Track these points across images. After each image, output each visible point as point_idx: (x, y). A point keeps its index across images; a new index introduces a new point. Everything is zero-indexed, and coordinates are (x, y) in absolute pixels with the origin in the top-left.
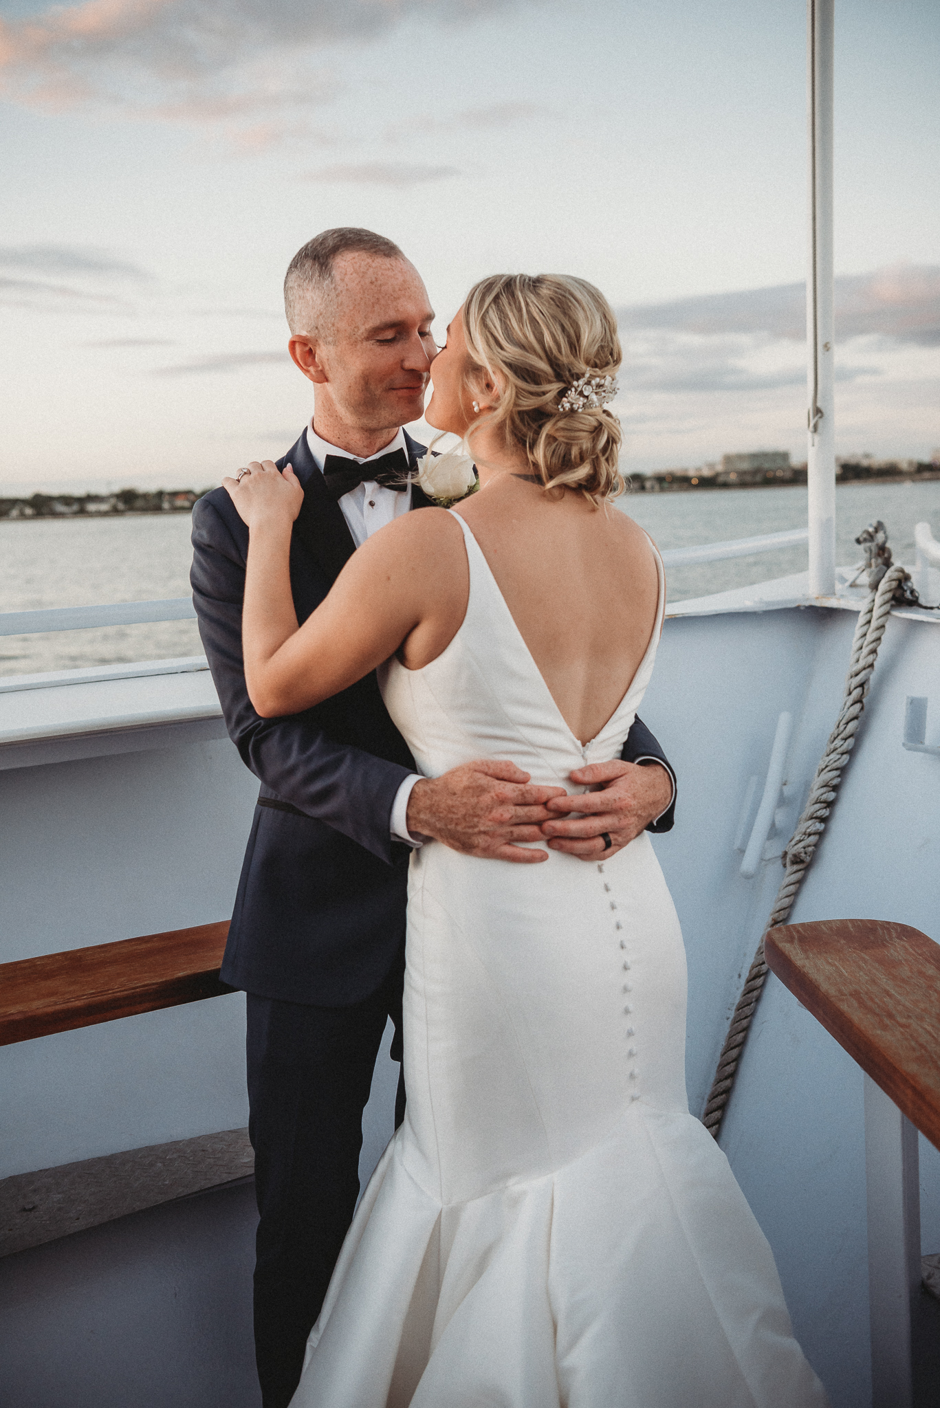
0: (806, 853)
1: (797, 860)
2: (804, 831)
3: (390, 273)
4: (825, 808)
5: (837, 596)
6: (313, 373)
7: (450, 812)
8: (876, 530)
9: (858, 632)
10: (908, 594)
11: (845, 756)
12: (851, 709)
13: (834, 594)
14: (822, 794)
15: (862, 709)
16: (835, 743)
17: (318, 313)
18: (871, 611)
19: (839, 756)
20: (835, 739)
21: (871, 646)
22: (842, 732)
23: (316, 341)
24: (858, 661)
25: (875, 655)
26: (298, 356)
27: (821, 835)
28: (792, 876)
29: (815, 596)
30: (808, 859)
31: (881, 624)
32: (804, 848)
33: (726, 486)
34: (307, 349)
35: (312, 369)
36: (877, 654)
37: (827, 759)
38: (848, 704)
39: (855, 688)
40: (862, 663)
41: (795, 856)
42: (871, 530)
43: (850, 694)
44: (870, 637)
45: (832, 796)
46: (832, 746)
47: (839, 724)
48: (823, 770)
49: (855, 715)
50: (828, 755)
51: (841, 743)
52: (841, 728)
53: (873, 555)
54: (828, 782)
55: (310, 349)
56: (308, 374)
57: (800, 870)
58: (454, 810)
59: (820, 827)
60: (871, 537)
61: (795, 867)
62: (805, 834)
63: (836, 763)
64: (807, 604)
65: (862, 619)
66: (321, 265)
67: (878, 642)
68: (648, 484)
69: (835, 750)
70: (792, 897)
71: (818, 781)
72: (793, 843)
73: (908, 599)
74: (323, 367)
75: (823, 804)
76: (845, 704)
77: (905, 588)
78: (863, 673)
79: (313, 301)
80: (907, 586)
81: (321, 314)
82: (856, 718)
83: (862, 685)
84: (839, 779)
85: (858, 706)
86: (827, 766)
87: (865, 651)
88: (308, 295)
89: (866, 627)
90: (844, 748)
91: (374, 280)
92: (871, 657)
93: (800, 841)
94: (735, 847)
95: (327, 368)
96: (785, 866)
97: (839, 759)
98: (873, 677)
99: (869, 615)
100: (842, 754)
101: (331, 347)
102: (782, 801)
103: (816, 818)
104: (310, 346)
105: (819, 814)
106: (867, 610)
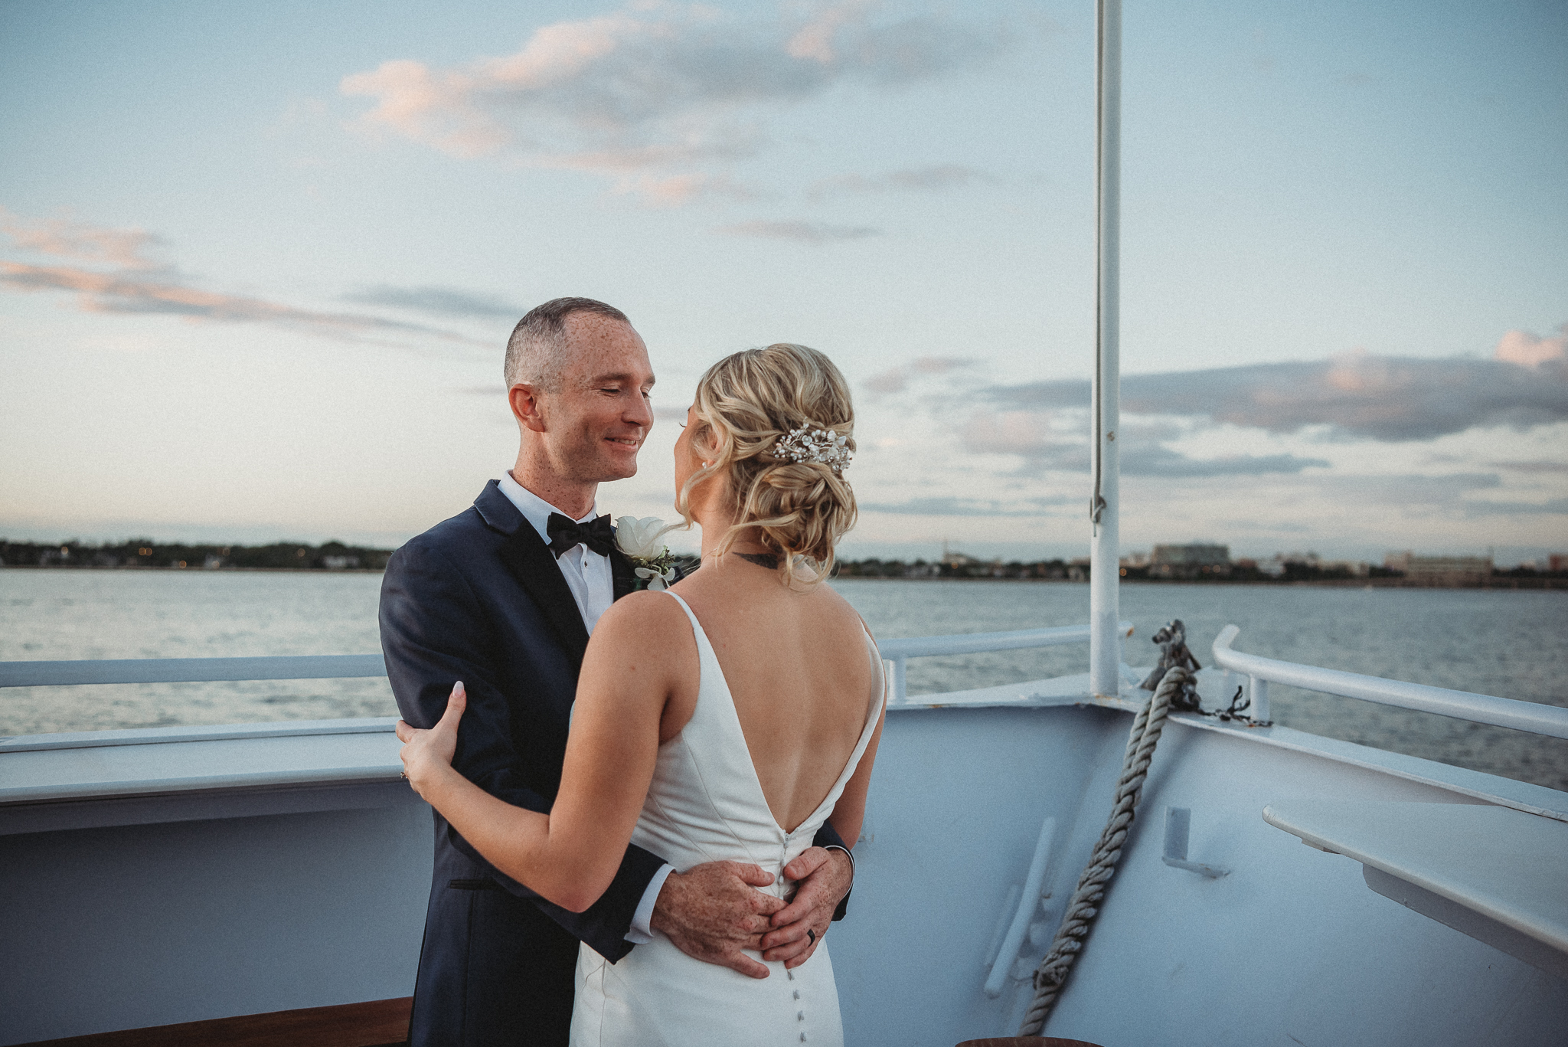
0: (1057, 974)
1: (1047, 981)
2: (1057, 948)
3: (621, 331)
4: (1084, 925)
5: (1119, 696)
6: (531, 421)
7: (704, 913)
8: (1174, 629)
9: (1132, 734)
10: (1186, 698)
11: (1108, 869)
12: (1119, 817)
13: (1116, 693)
14: (1081, 909)
15: (1132, 818)
16: (1100, 853)
17: (545, 363)
18: (1147, 714)
19: (1101, 869)
20: (1100, 849)
21: (1144, 752)
22: (1108, 842)
23: (538, 393)
24: (1130, 767)
25: (1148, 762)
26: (517, 404)
27: (1077, 955)
28: (1042, 999)
29: (1095, 694)
30: (1059, 981)
31: (1156, 728)
32: (1056, 968)
33: (1157, 579)
34: (528, 398)
35: (530, 417)
36: (1150, 761)
37: (1089, 871)
38: (1116, 812)
39: (1125, 796)
40: (1133, 769)
41: (1044, 976)
42: (1168, 629)
43: (1119, 801)
44: (1144, 741)
45: (1091, 912)
46: (1096, 858)
47: (1105, 833)
48: (1084, 883)
49: (1122, 824)
50: (1091, 867)
51: (1106, 854)
52: (1107, 839)
53: (1167, 655)
54: (1088, 897)
55: (531, 399)
56: (526, 423)
57: (1050, 993)
58: (707, 911)
59: (1076, 946)
60: (1168, 636)
61: (1045, 990)
62: (1058, 952)
63: (1098, 877)
64: (1087, 702)
65: (1137, 722)
66: (552, 321)
67: (1152, 747)
68: (1072, 573)
69: (1098, 861)
70: (1040, 1023)
71: (1078, 894)
72: (1045, 961)
73: (1186, 704)
74: (542, 417)
75: (1080, 921)
76: (1114, 811)
77: (1185, 691)
78: (1134, 780)
79: (541, 351)
80: (1187, 690)
81: (547, 364)
82: (1124, 828)
83: (1132, 793)
84: (1101, 895)
85: (1126, 815)
86: (1088, 879)
87: (1138, 756)
88: (536, 347)
89: (1141, 730)
90: (1108, 860)
91: (605, 335)
92: (1143, 764)
93: (1052, 960)
94: (986, 964)
95: (546, 416)
96: (1035, 987)
97: (1101, 872)
98: (1146, 784)
99: (1145, 718)
100: (1106, 866)
101: (554, 396)
102: (1040, 915)
103: (1072, 935)
104: (532, 395)
105: (1075, 931)
106: (1143, 713)
